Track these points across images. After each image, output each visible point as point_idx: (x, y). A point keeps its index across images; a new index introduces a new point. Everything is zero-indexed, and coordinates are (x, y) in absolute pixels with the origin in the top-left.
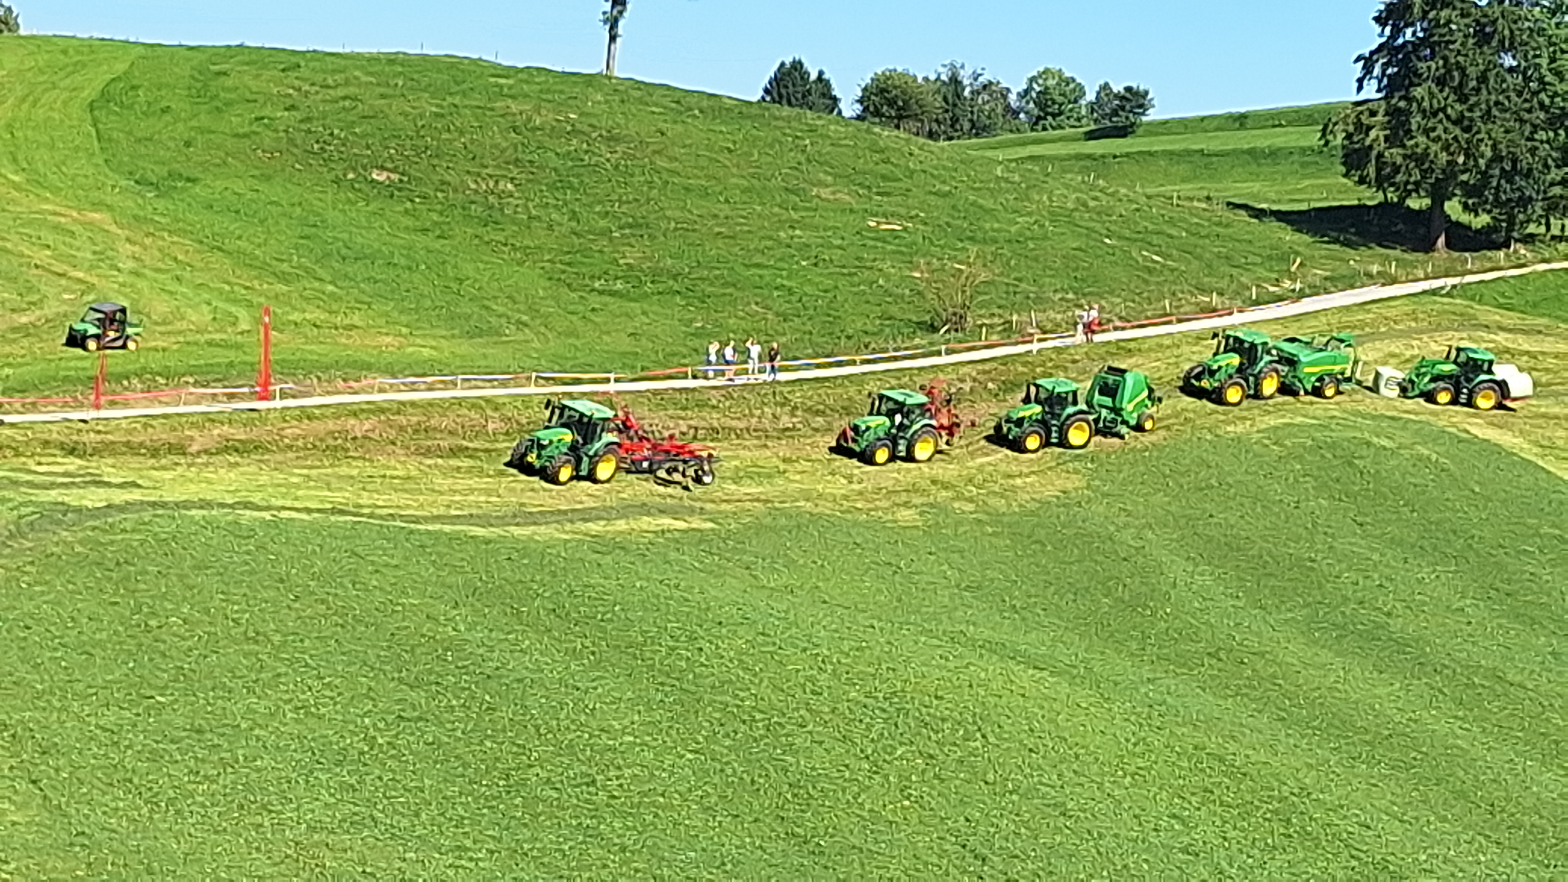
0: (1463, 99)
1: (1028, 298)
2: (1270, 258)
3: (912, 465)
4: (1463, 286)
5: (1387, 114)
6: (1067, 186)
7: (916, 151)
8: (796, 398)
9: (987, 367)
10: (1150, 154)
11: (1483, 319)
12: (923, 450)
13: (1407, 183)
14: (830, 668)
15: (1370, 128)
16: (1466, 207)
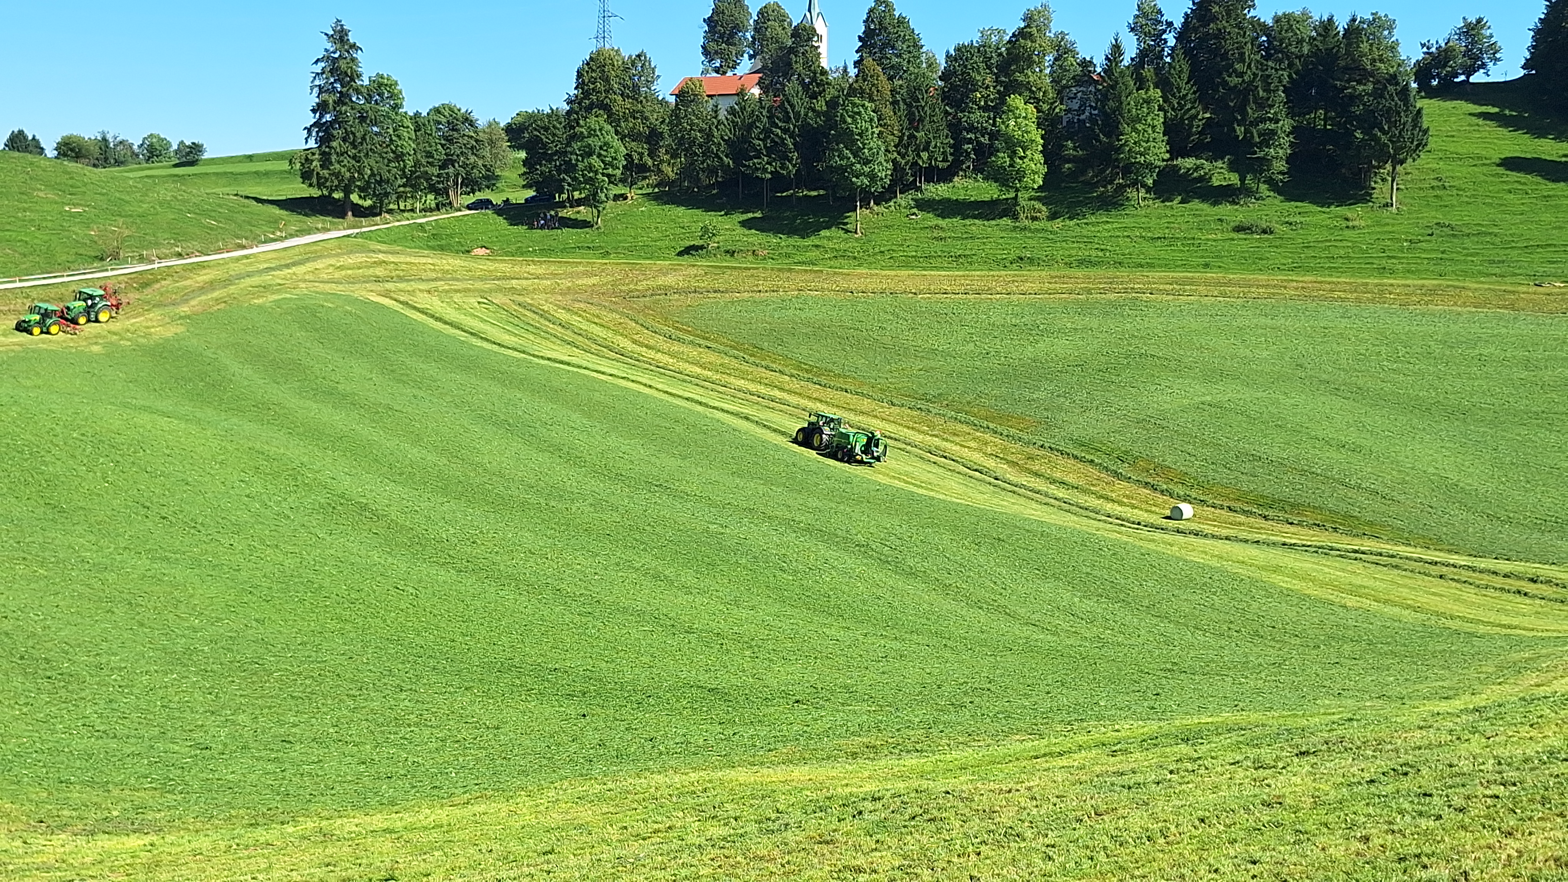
0: (355, 147)
1: (150, 243)
2: (270, 222)
3: (97, 324)
4: (361, 233)
5: (320, 154)
6: (166, 189)
7: (88, 174)
8: (34, 294)
9: (133, 276)
10: (207, 174)
11: (372, 247)
12: (103, 317)
13: (331, 186)
14: (62, 423)
15: (312, 161)
16: (360, 197)
